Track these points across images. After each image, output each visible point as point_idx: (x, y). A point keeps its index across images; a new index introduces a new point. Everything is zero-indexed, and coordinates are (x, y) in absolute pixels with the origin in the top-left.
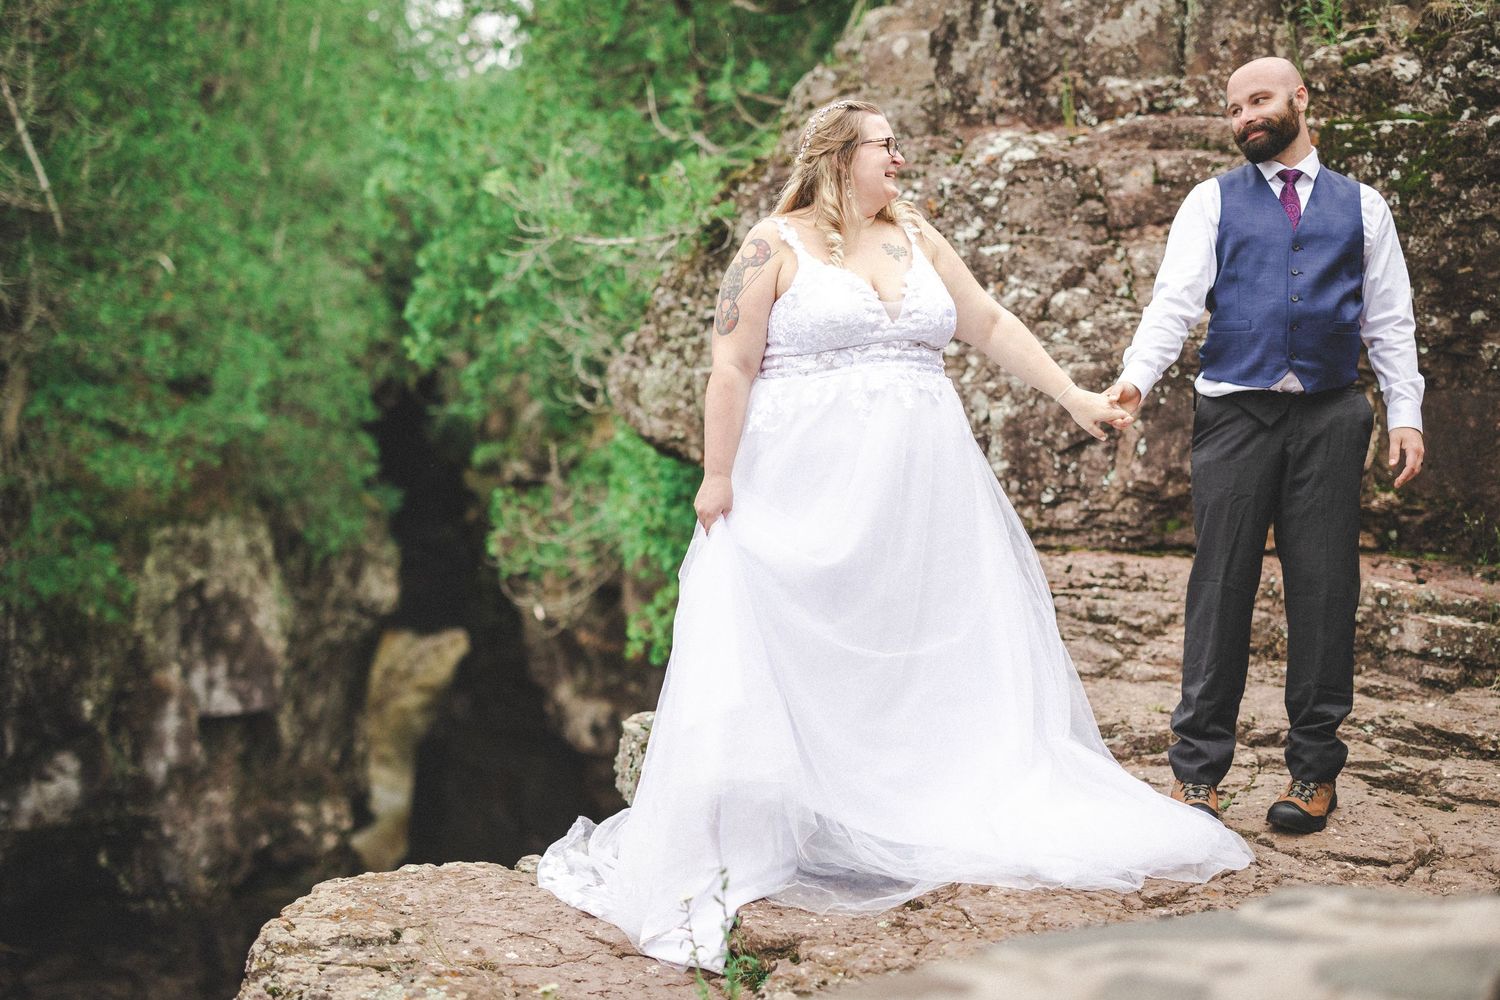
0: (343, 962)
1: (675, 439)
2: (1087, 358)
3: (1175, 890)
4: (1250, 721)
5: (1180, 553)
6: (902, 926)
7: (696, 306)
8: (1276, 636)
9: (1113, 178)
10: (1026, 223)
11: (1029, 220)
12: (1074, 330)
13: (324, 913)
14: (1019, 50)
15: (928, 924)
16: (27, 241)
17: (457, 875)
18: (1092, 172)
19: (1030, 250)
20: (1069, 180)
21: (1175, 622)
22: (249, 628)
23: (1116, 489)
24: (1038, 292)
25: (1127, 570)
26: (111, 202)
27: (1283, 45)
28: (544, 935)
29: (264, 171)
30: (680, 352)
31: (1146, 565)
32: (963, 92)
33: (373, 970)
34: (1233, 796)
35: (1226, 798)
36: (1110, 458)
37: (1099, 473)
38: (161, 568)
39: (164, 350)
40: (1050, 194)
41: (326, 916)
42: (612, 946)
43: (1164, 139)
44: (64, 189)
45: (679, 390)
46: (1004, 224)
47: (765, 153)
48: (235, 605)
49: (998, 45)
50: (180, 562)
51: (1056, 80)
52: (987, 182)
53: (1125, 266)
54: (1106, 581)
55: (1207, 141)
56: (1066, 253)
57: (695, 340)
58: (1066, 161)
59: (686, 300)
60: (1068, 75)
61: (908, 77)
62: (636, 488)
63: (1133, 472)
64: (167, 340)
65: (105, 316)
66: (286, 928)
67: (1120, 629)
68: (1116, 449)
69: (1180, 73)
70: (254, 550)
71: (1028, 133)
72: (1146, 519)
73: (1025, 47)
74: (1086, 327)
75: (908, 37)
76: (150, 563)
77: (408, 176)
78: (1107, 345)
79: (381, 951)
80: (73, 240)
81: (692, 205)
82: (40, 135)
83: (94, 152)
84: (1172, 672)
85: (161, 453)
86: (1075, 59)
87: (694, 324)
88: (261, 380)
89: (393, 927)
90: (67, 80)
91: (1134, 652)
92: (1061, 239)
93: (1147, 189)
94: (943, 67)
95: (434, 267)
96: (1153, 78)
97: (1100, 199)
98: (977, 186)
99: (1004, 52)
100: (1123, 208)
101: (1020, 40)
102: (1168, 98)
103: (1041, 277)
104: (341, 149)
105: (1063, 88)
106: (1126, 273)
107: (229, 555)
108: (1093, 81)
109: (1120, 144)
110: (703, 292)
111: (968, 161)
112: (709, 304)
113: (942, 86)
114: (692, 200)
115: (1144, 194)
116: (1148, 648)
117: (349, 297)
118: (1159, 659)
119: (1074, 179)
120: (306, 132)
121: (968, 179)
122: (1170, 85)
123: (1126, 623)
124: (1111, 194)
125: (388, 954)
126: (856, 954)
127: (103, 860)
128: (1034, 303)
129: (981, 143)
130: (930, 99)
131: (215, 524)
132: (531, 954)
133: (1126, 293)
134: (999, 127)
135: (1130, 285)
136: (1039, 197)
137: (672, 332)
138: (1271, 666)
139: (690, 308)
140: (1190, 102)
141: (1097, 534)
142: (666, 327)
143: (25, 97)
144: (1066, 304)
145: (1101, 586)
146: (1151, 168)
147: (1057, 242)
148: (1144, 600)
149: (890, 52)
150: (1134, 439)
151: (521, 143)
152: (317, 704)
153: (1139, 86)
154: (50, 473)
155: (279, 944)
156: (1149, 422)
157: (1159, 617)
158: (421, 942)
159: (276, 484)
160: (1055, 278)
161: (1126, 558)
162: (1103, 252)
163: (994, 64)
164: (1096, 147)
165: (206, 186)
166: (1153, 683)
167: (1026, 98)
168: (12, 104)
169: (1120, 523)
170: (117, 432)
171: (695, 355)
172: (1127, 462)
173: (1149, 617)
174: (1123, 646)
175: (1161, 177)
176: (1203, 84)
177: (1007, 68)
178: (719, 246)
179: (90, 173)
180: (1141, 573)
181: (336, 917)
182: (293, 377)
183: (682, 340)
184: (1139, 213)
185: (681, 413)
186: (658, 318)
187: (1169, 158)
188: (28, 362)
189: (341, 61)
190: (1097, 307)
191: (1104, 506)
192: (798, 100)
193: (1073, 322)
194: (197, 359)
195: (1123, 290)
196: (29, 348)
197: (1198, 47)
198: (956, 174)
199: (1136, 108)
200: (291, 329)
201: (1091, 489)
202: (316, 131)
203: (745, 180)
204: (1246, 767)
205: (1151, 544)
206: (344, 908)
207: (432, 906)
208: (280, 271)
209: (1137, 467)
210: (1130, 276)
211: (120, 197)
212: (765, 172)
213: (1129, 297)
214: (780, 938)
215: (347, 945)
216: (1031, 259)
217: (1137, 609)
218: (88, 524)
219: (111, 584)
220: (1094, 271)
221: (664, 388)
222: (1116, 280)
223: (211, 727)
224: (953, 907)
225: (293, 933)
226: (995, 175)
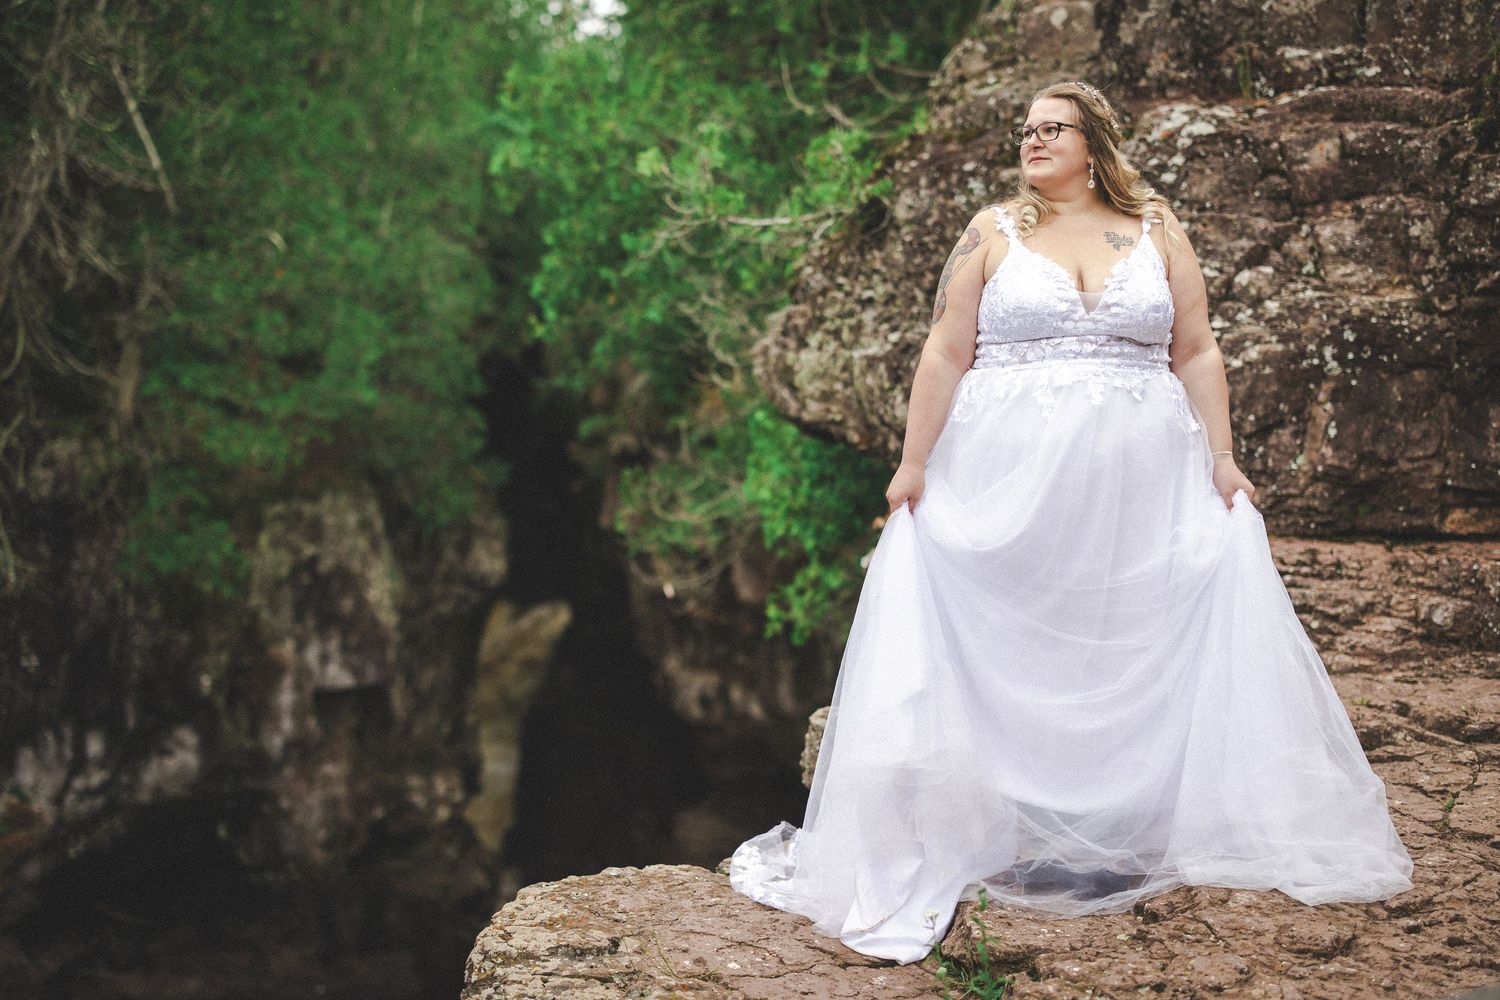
0: (564, 973)
1: (833, 422)
2: (1274, 339)
3: (1419, 899)
4: (1464, 715)
5: (1372, 539)
6: (1144, 939)
7: (853, 286)
8: (1480, 625)
9: (1300, 153)
10: (1206, 199)
11: (1209, 196)
12: (1260, 311)
13: (537, 920)
14: (1191, 20)
15: (1171, 937)
16: (140, 221)
17: (664, 880)
18: (1275, 146)
19: (1211, 228)
20: (1250, 155)
21: (1372, 611)
22: (362, 603)
23: (1305, 473)
24: (1221, 271)
25: (1320, 558)
26: (222, 180)
27: (1471, 11)
28: (763, 944)
29: (370, 146)
30: (836, 334)
31: (1340, 552)
32: (1132, 65)
33: (598, 982)
34: (1456, 796)
35: (1449, 799)
36: (1298, 442)
37: (1286, 457)
38: (275, 544)
39: (275, 327)
40: (1232, 169)
41: (541, 924)
42: (834, 956)
43: (1350, 111)
44: (174, 168)
45: (836, 372)
46: (1183, 201)
47: (921, 128)
48: (349, 581)
49: (1168, 16)
50: (293, 538)
51: (1231, 50)
52: (1165, 158)
53: (1310, 242)
54: (1297, 568)
55: (1395, 112)
56: (1249, 231)
57: (852, 321)
58: (1247, 135)
59: (841, 280)
60: (1244, 45)
61: (1067, 49)
62: (777, 469)
63: (1323, 455)
64: (279, 317)
65: (218, 294)
66: (502, 937)
67: (1315, 618)
68: (1304, 432)
69: (1361, 42)
70: (365, 525)
71: (1203, 107)
72: (1337, 504)
73: (1198, 17)
74: (1272, 307)
75: (1067, 8)
76: (264, 540)
77: (535, 153)
78: (1295, 326)
79: (601, 961)
80: (184, 220)
81: (849, 183)
82: (150, 114)
83: (205, 130)
84: (1373, 663)
85: (275, 430)
86: (1252, 28)
87: (851, 305)
88: (371, 356)
89: (610, 936)
90: (177, 59)
91: (1332, 642)
92: (1244, 215)
93: (1334, 164)
94: (1110, 38)
95: (562, 244)
96: (1333, 48)
97: (1282, 174)
98: (1154, 162)
99: (1174, 23)
100: (1309, 183)
101: (1193, 9)
102: (1349, 68)
103: (1223, 255)
104: (446, 122)
105: (1239, 58)
106: (1311, 250)
107: (341, 530)
108: (1271, 51)
109: (1301, 116)
110: (860, 272)
111: (1142, 136)
112: (865, 285)
113: (1109, 58)
114: (850, 179)
115: (1331, 169)
116: (1345, 639)
117: (456, 271)
118: (1359, 650)
119: (1256, 155)
120: (410, 107)
121: (1144, 154)
122: (1351, 54)
123: (1322, 612)
124: (1295, 168)
125: (609, 964)
126: (1101, 970)
127: (222, 832)
128: (1217, 282)
129: (1154, 116)
130: (1095, 71)
131: (327, 501)
132: (752, 963)
133: (1313, 271)
134: (1169, 101)
135: (1315, 263)
136: (1219, 173)
137: (829, 313)
138: (1475, 657)
139: (847, 288)
140: (1372, 71)
141: (1286, 519)
142: (822, 308)
143: (135, 77)
144: (1251, 283)
145: (1293, 574)
146: (1337, 141)
147: (1239, 218)
148: (1339, 588)
149: (1048, 24)
150: (1324, 422)
151: (651, 119)
152: (428, 677)
153: (1319, 56)
154: (166, 450)
155: (498, 954)
156: (1340, 405)
157: (1356, 606)
158: (640, 952)
159: (386, 459)
160: (1238, 256)
161: (1315, 545)
162: (1287, 229)
163: (1164, 35)
164: (1278, 119)
165: (313, 162)
166: (1352, 675)
167: (1198, 70)
168: (123, 84)
169: (1310, 508)
170: (230, 410)
171: (852, 337)
172: (1318, 445)
173: (1346, 606)
174: (1319, 636)
175: (1348, 150)
176: (1386, 52)
177: (1178, 38)
178: (877, 225)
179: (202, 152)
180: (1335, 560)
181: (550, 925)
182: (402, 352)
183: (838, 322)
184: (1324, 188)
185: (839, 396)
186: (814, 299)
187: (1356, 131)
188: (142, 340)
189: (446, 34)
190: (1282, 285)
191: (1292, 491)
192: (949, 74)
193: (1257, 302)
194: (309, 335)
195: (1309, 267)
196: (143, 327)
197: (1380, 13)
198: (1132, 149)
199: (1316, 78)
200: (398, 304)
201: (1279, 474)
202: (421, 105)
203: (900, 157)
204: (1465, 764)
205: (1342, 529)
206: (557, 916)
207: (646, 913)
208: (387, 247)
209: (1328, 451)
210: (1316, 254)
211: (231, 175)
212: (922, 149)
213: (1316, 275)
214: (1014, 950)
215: (566, 954)
216: (1212, 237)
217: (1333, 598)
218: (204, 501)
219: (228, 560)
220: (1278, 248)
221: (821, 370)
222: (1301, 257)
223: (325, 701)
224: (1195, 919)
225: (511, 942)
226: (1172, 150)
